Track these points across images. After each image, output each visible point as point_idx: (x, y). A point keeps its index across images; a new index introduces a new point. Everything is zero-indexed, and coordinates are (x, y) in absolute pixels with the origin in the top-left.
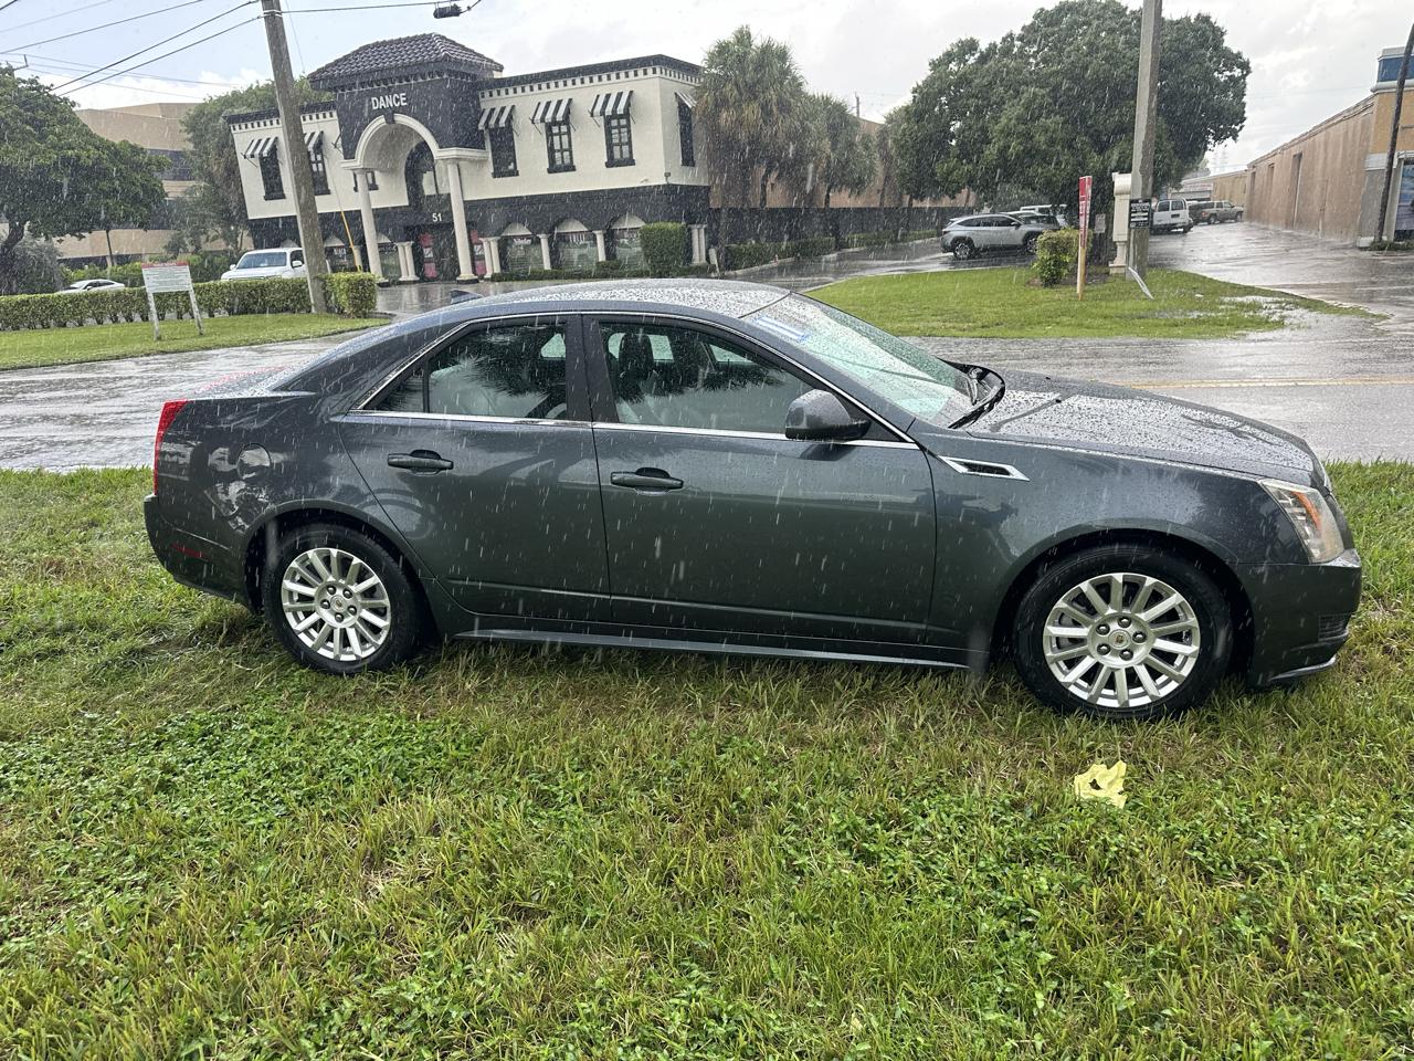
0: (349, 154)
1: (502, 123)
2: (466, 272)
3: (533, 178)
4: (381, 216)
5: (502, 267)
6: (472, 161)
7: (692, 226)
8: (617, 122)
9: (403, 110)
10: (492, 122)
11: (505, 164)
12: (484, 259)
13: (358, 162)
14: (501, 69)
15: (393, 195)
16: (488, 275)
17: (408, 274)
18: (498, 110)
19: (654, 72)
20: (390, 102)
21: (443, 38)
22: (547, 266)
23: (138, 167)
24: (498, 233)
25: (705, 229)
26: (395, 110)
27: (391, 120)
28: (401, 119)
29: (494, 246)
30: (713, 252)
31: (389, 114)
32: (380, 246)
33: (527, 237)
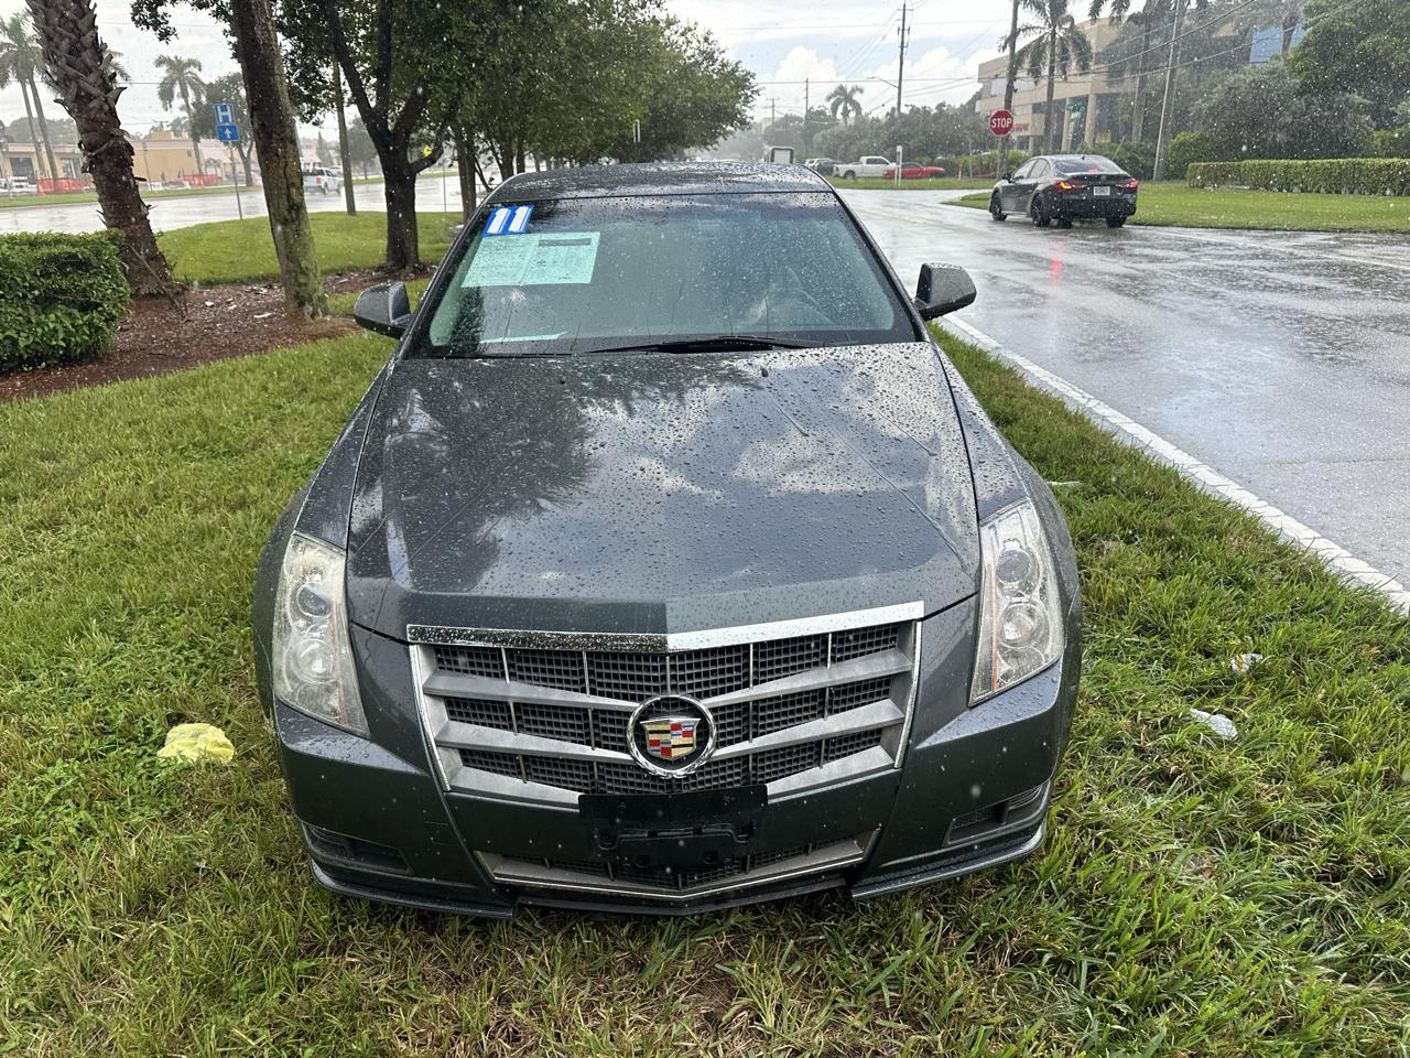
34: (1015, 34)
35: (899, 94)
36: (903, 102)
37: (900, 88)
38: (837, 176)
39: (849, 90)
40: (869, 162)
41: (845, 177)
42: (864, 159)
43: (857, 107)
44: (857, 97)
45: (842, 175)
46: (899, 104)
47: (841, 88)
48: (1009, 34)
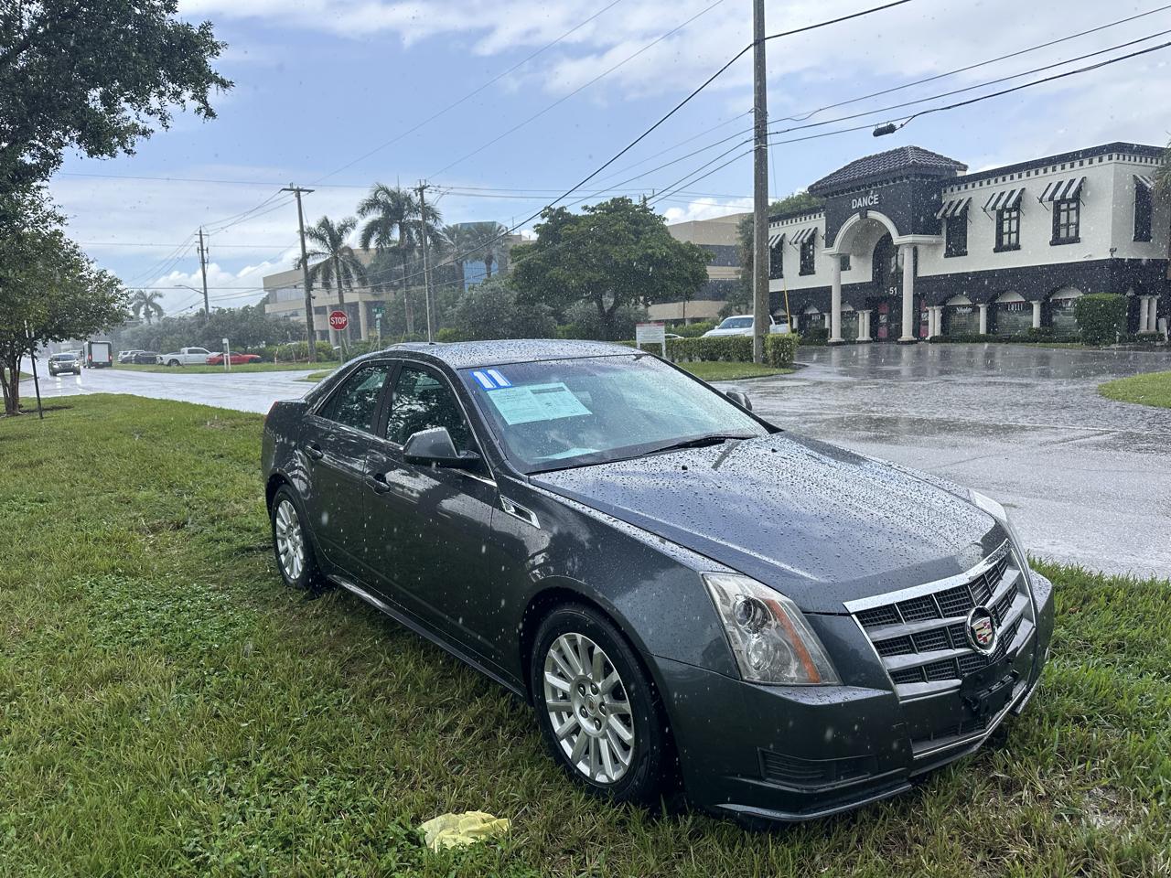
0: (829, 244)
1: (958, 213)
2: (907, 334)
3: (981, 256)
4: (846, 290)
5: (942, 331)
6: (930, 245)
7: (1141, 297)
8: (1067, 206)
9: (874, 208)
10: (949, 213)
11: (957, 247)
12: (928, 324)
13: (835, 249)
14: (965, 168)
15: (861, 273)
16: (928, 338)
17: (864, 334)
18: (956, 203)
19: (1110, 159)
20: (866, 202)
21: (918, 149)
22: (982, 330)
23: (691, 259)
24: (943, 303)
25: (1159, 301)
26: (868, 208)
27: (864, 216)
28: (872, 214)
29: (938, 315)
30: (1163, 322)
31: (863, 211)
32: (842, 313)
33: (969, 306)
34: (305, 257)
35: (206, 298)
36: (210, 305)
37: (205, 294)
38: (162, 364)
39: (148, 296)
40: (190, 352)
41: (169, 364)
42: (186, 349)
43: (158, 309)
44: (157, 300)
45: (166, 363)
46: (207, 306)
47: (141, 293)
48: (301, 257)
